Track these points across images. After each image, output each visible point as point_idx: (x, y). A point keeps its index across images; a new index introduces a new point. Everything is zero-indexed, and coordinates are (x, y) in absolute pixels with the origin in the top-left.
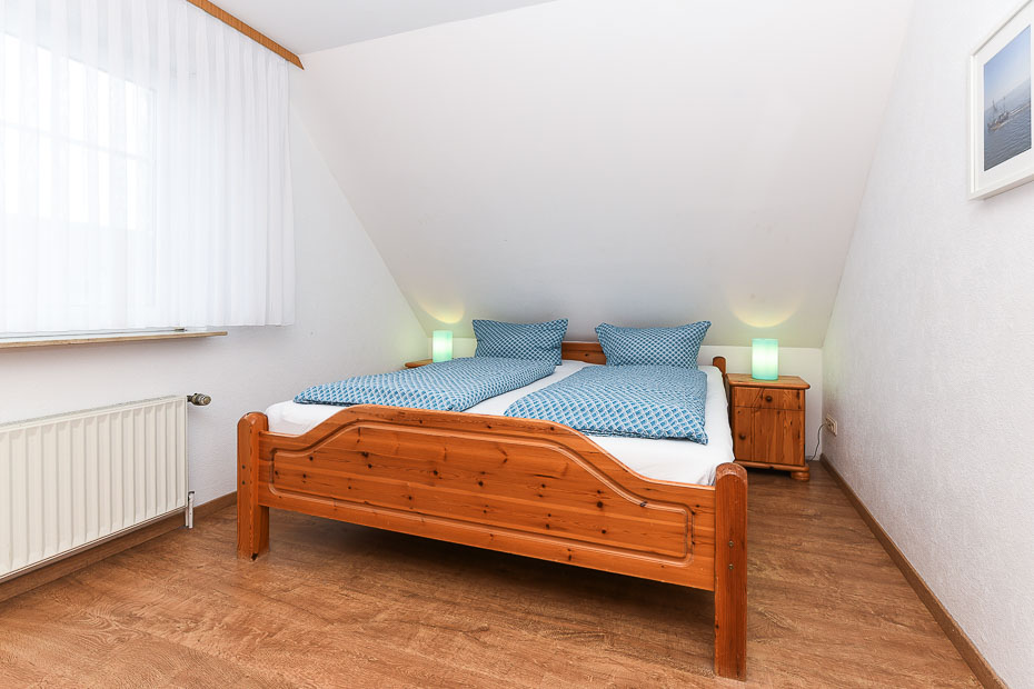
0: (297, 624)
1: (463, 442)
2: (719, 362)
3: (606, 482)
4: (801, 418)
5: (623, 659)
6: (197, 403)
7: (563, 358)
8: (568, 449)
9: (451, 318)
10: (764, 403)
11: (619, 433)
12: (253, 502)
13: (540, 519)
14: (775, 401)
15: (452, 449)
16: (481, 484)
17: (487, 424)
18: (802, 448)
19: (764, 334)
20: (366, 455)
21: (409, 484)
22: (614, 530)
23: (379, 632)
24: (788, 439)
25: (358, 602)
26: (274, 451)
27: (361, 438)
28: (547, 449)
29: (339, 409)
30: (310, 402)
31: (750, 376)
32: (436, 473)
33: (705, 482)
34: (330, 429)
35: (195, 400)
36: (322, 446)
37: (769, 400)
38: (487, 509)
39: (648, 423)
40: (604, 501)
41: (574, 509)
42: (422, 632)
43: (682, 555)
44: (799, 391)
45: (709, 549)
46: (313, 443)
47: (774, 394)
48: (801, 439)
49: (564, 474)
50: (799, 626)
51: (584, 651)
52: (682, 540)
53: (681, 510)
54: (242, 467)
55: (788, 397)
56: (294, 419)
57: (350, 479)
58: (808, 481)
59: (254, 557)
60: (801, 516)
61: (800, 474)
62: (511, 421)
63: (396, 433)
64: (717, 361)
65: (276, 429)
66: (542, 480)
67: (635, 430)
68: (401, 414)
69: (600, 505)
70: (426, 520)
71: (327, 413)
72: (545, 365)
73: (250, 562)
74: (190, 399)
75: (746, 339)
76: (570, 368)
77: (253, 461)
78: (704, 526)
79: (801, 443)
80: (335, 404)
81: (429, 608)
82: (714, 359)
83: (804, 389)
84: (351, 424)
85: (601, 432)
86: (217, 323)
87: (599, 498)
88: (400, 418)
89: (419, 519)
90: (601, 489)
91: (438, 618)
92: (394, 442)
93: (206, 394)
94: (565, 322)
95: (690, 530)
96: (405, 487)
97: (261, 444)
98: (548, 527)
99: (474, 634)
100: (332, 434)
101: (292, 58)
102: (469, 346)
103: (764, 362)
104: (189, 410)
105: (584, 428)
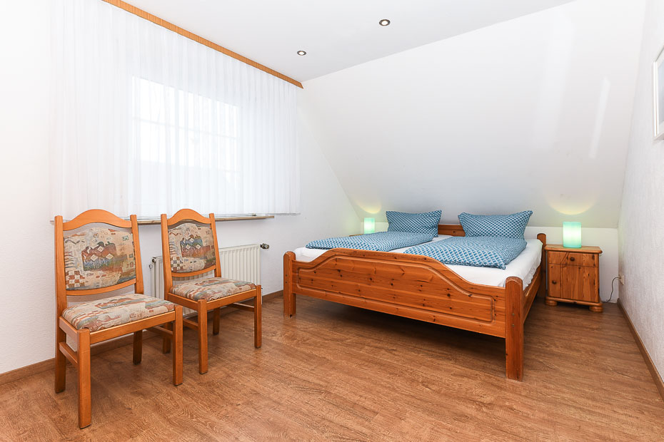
0: (314, 339)
1: (383, 265)
2: (541, 237)
3: (451, 284)
4: (596, 272)
5: (460, 367)
6: (264, 248)
7: (439, 233)
8: (433, 269)
9: (374, 211)
10: (569, 262)
11: (460, 263)
12: (290, 291)
13: (420, 301)
14: (577, 261)
15: (378, 268)
16: (392, 284)
17: (395, 257)
18: (596, 291)
19: (572, 219)
20: (339, 271)
21: (359, 284)
22: (455, 307)
23: (347, 345)
24: (587, 285)
25: (337, 335)
26: (299, 268)
27: (337, 263)
28: (424, 269)
29: (325, 251)
30: (313, 248)
31: (562, 246)
32: (371, 279)
33: (502, 286)
34: (323, 259)
35: (263, 247)
36: (320, 266)
37: (572, 260)
38: (395, 297)
39: (475, 259)
40: (451, 294)
41: (436, 297)
42: (366, 347)
43: (489, 320)
44: (595, 255)
45: (503, 318)
46: (316, 265)
47: (577, 256)
48: (596, 285)
49: (431, 280)
50: (561, 369)
51: (441, 362)
52: (489, 313)
53: (489, 298)
54: (285, 275)
55: (586, 258)
56: (307, 255)
57: (332, 282)
58: (601, 312)
59: (291, 316)
60: (587, 328)
61: (596, 308)
62: (406, 255)
63: (352, 261)
64: (540, 236)
65: (298, 259)
66: (420, 283)
67: (468, 262)
68: (355, 252)
69: (449, 295)
70: (367, 301)
71: (322, 252)
72: (427, 236)
73: (289, 318)
74: (261, 246)
75: (558, 222)
76: (442, 238)
77: (290, 273)
78: (501, 306)
79: (596, 288)
80: (324, 248)
81: (369, 340)
82: (538, 235)
83: (598, 254)
84: (332, 257)
85: (450, 263)
86: (272, 212)
87: (448, 292)
88: (354, 254)
89: (364, 300)
90: (448, 287)
91: (372, 344)
92: (352, 265)
93: (267, 244)
94: (440, 212)
95: (493, 308)
96: (357, 285)
97: (293, 265)
98: (424, 305)
99: (390, 351)
100: (324, 261)
101: (299, 84)
102: (384, 226)
103: (571, 236)
104: (260, 251)
105: (442, 261)
